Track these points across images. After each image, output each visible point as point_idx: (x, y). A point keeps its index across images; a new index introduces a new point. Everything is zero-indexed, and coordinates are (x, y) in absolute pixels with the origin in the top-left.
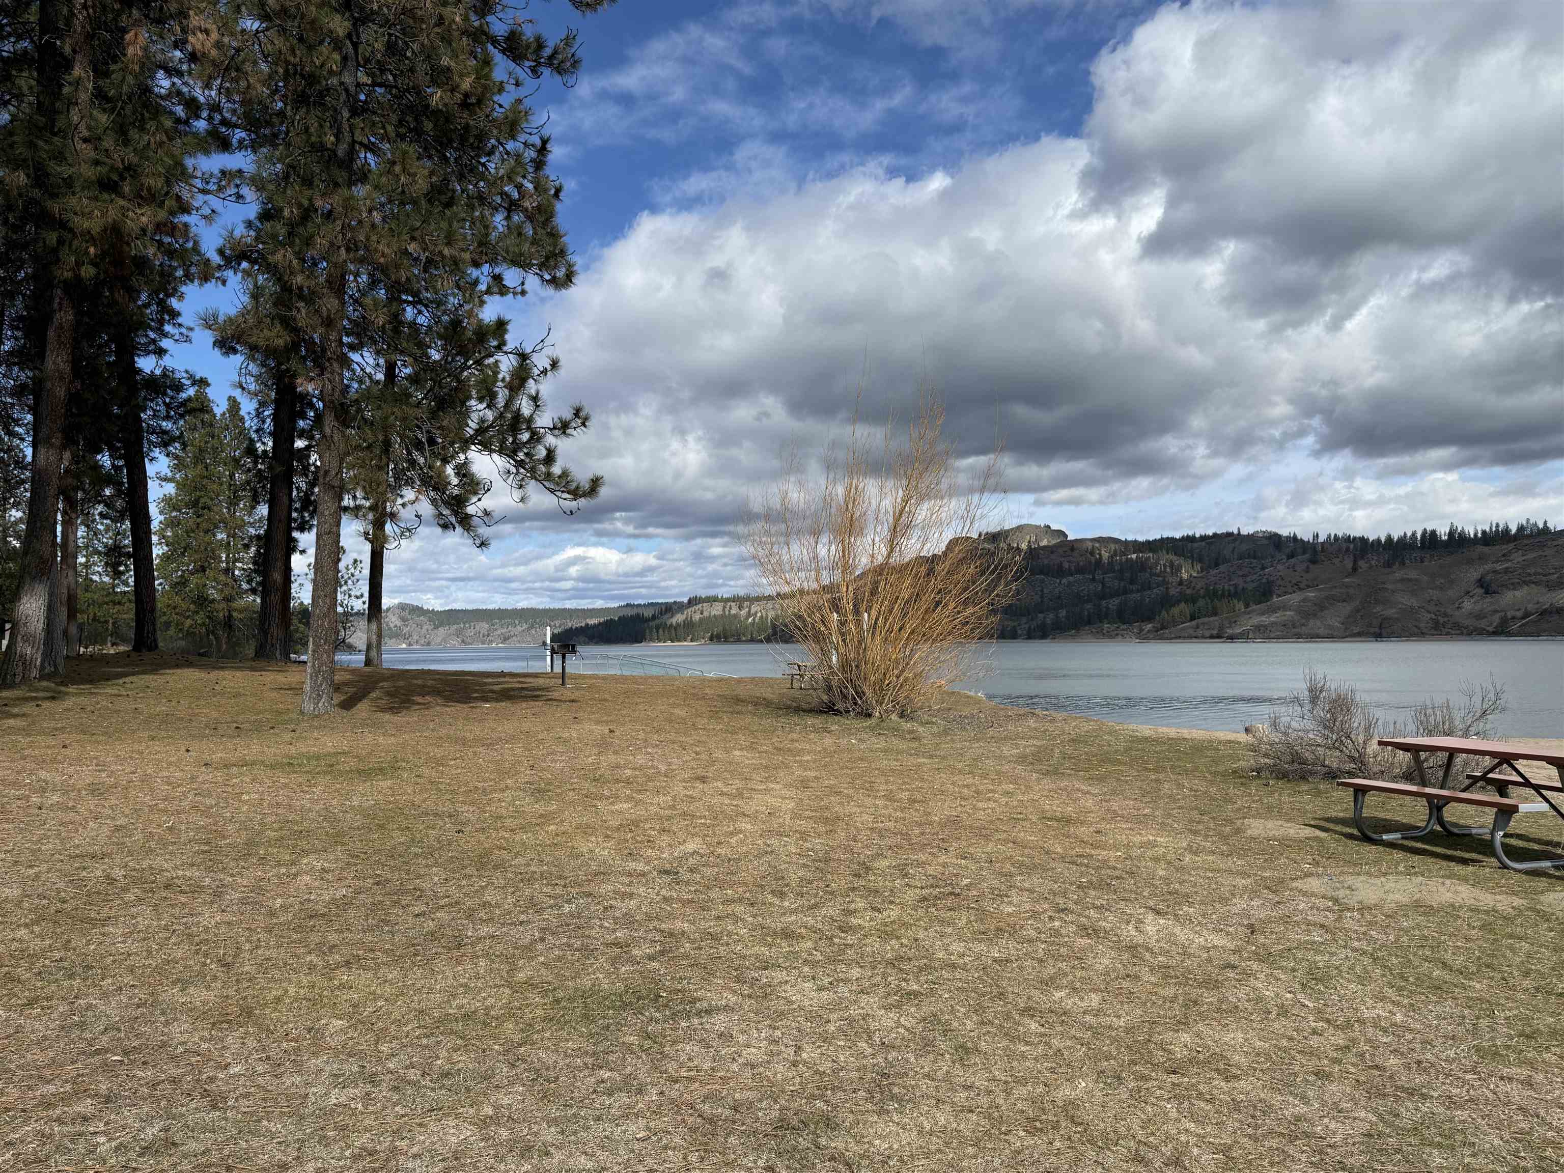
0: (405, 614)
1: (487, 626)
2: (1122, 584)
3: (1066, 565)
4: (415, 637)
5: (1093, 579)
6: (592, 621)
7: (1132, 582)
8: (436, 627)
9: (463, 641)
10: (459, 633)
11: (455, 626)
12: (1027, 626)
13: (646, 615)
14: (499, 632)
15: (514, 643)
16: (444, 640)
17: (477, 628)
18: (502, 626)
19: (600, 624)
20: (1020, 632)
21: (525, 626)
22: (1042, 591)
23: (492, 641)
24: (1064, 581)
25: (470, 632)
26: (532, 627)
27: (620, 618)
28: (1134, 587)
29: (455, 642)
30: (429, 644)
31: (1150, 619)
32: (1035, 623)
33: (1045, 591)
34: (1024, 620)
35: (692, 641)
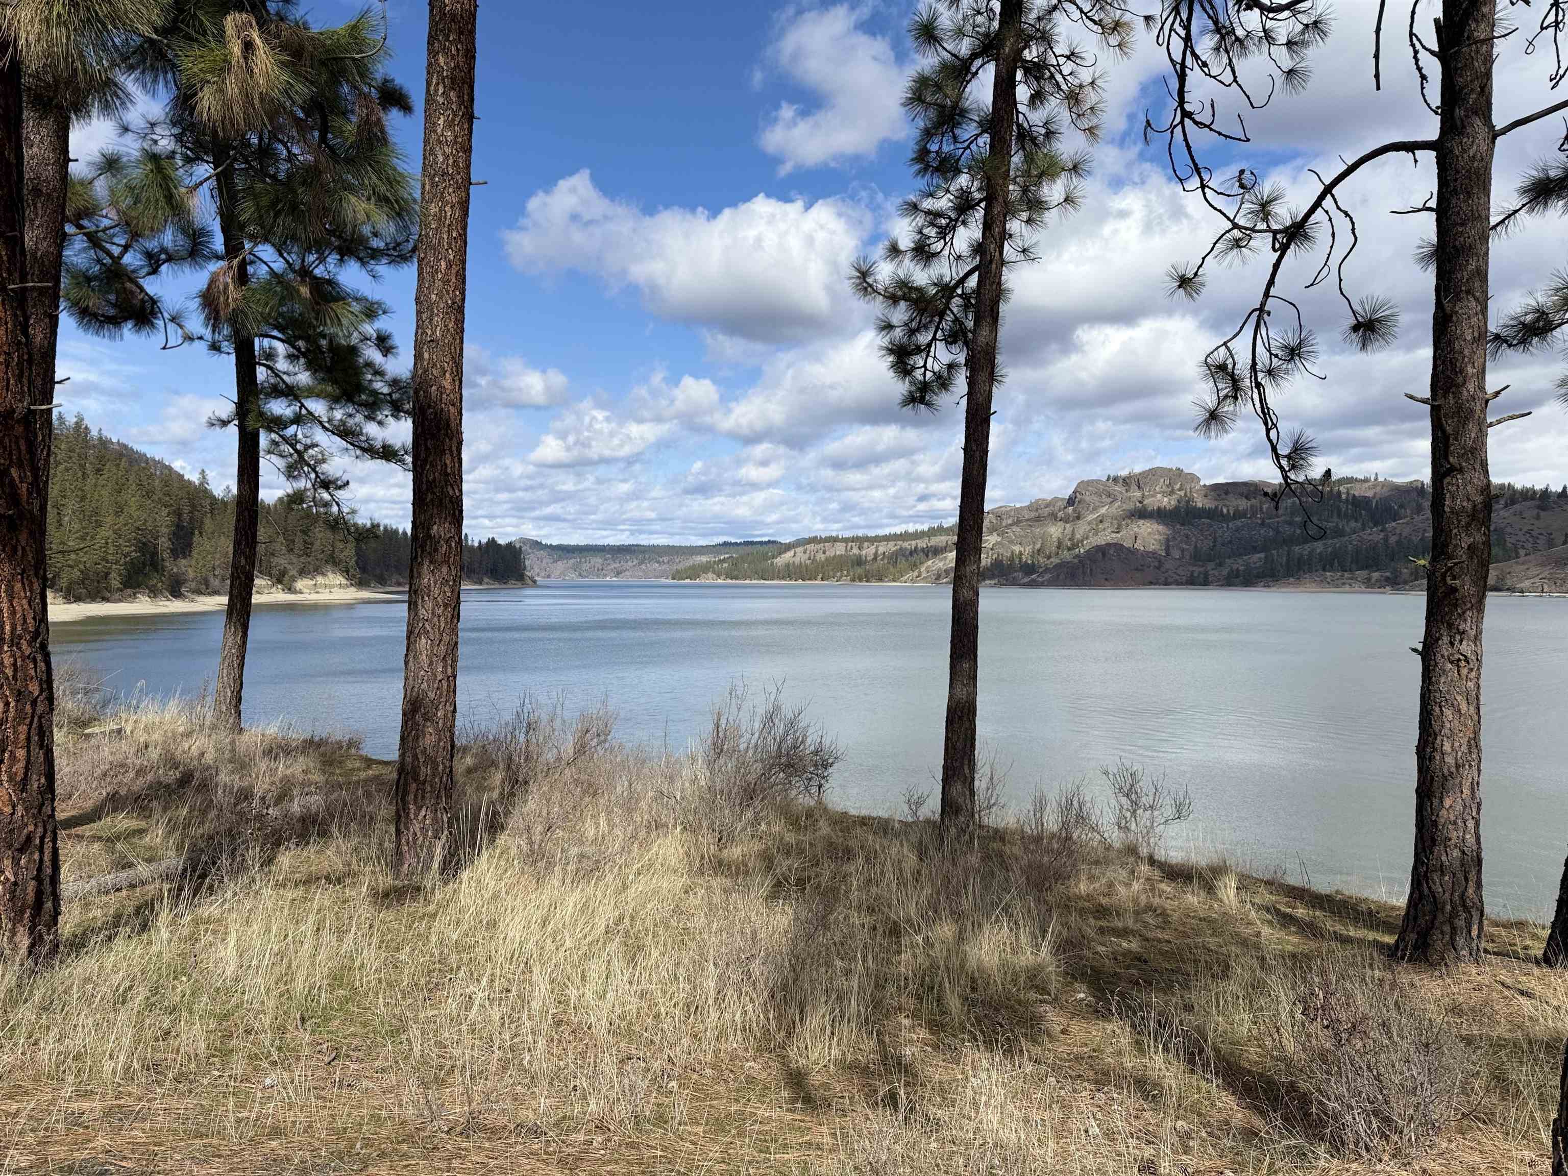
0: (527, 548)
4: (537, 570)
9: (580, 574)
10: (574, 569)
12: (1218, 573)
14: (612, 567)
17: (593, 564)
18: (614, 561)
21: (636, 562)
22: (1211, 535)
23: (605, 576)
24: (1231, 525)
25: (586, 566)
26: (642, 562)
29: (574, 578)
30: (549, 576)
33: (1216, 536)
34: (1211, 565)
35: (822, 579)
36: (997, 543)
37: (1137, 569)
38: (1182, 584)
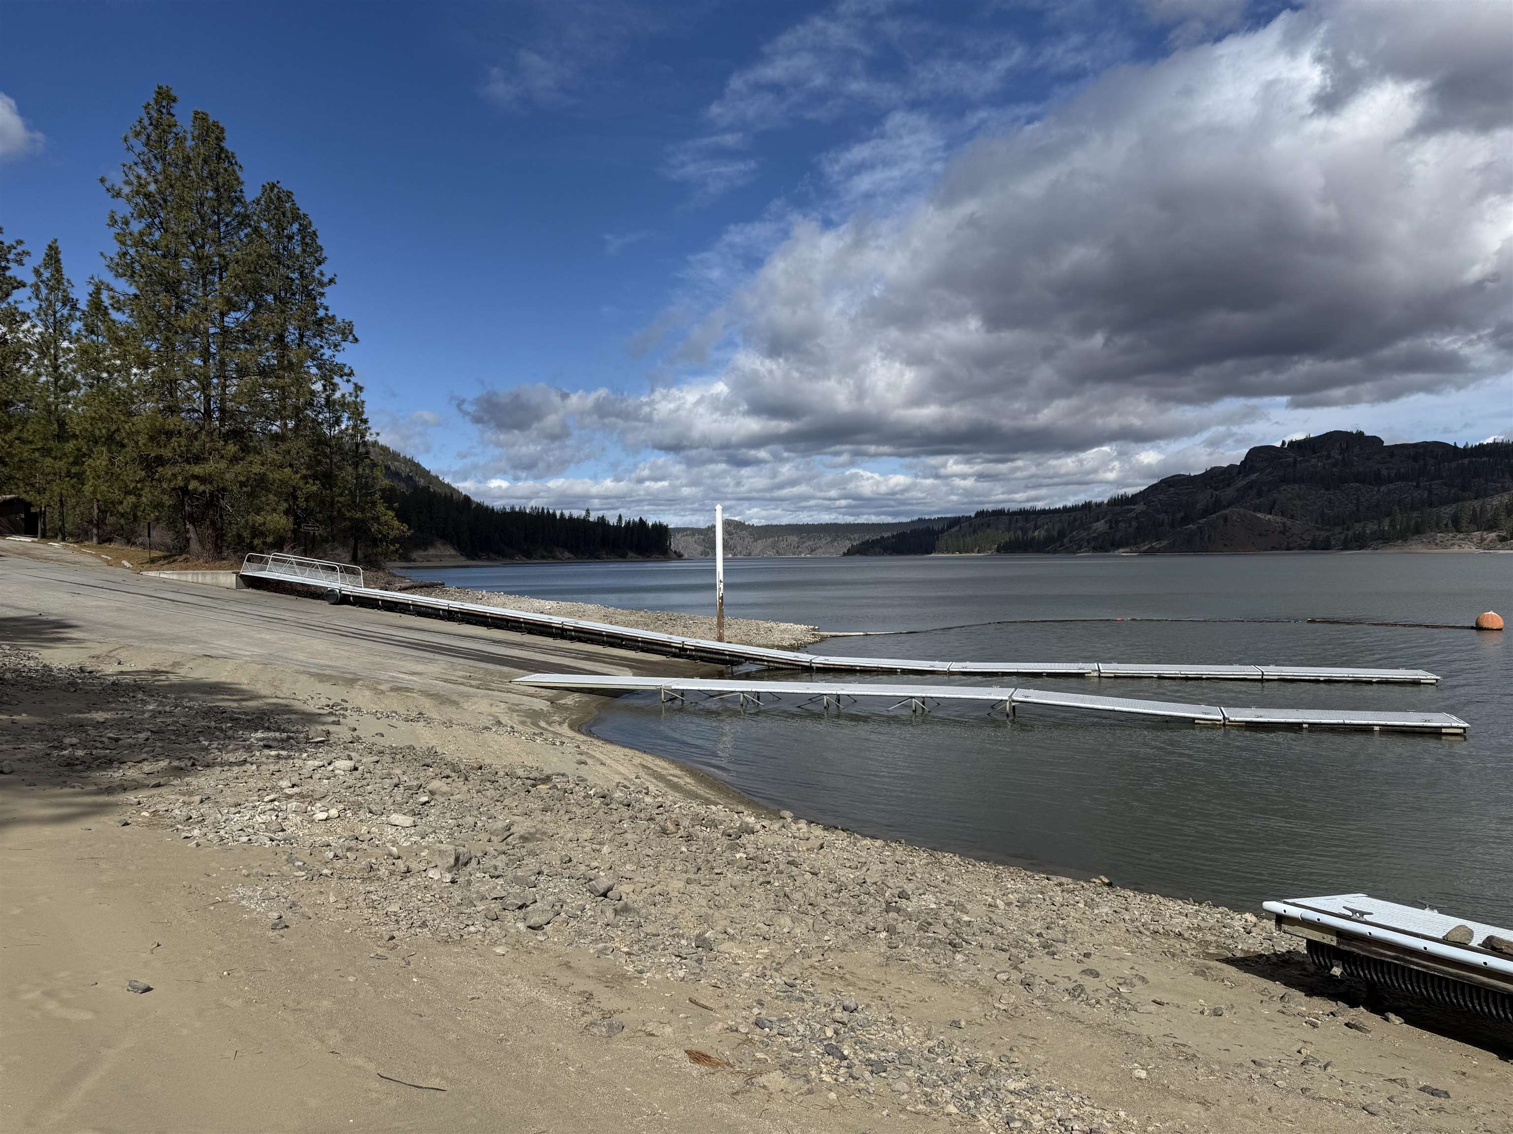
0: (731, 528)
1: (796, 539)
2: (1453, 491)
3: (1385, 472)
4: (739, 549)
5: (1418, 486)
6: (886, 535)
7: (1464, 489)
8: (756, 540)
9: (777, 552)
10: (774, 546)
11: (771, 540)
12: (1342, 537)
13: (936, 528)
14: (807, 544)
15: (819, 553)
16: (762, 551)
17: (789, 541)
18: (809, 539)
19: (893, 537)
20: (1333, 542)
21: (829, 539)
22: (1358, 499)
23: (800, 553)
24: (1383, 488)
25: (783, 544)
26: (835, 540)
27: (911, 531)
28: (1466, 494)
29: (770, 553)
30: (750, 554)
31: (1490, 528)
32: (1350, 533)
33: (1362, 499)
34: (1338, 529)
35: (978, 552)
36: (1142, 512)
37: (1260, 535)
38: (1303, 548)
